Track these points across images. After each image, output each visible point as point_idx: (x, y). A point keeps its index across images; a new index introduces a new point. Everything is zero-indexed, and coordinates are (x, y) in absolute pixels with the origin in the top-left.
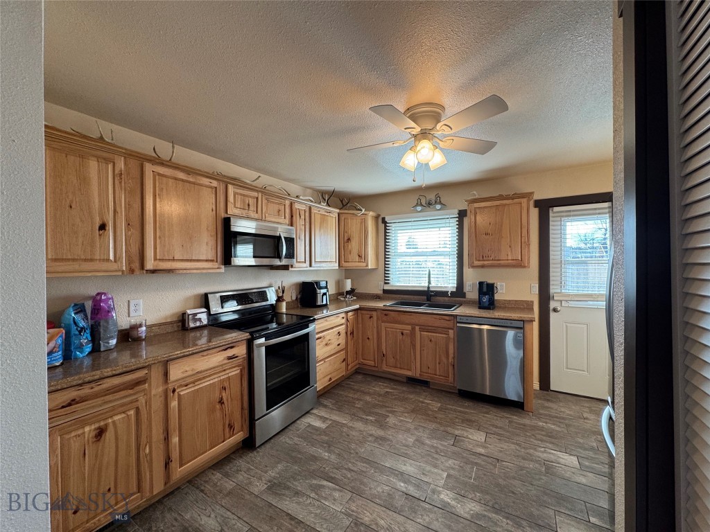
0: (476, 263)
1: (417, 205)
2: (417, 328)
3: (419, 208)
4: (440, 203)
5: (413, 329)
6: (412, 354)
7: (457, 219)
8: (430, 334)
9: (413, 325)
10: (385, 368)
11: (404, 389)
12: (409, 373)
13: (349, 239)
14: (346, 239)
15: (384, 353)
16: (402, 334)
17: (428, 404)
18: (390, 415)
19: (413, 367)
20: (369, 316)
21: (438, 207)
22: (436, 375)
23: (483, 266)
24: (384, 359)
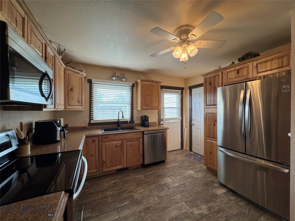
0: (144, 108)
1: (113, 76)
2: (125, 141)
3: (114, 78)
4: (125, 78)
5: (123, 142)
6: (122, 156)
7: (131, 87)
8: (131, 143)
9: (122, 140)
10: (105, 170)
11: (119, 176)
12: (120, 167)
13: (72, 89)
14: (70, 88)
15: (105, 161)
16: (116, 146)
17: (139, 178)
18: (132, 194)
19: (122, 162)
20: (92, 141)
21: (124, 80)
22: (134, 162)
23: (146, 109)
24: (105, 164)
